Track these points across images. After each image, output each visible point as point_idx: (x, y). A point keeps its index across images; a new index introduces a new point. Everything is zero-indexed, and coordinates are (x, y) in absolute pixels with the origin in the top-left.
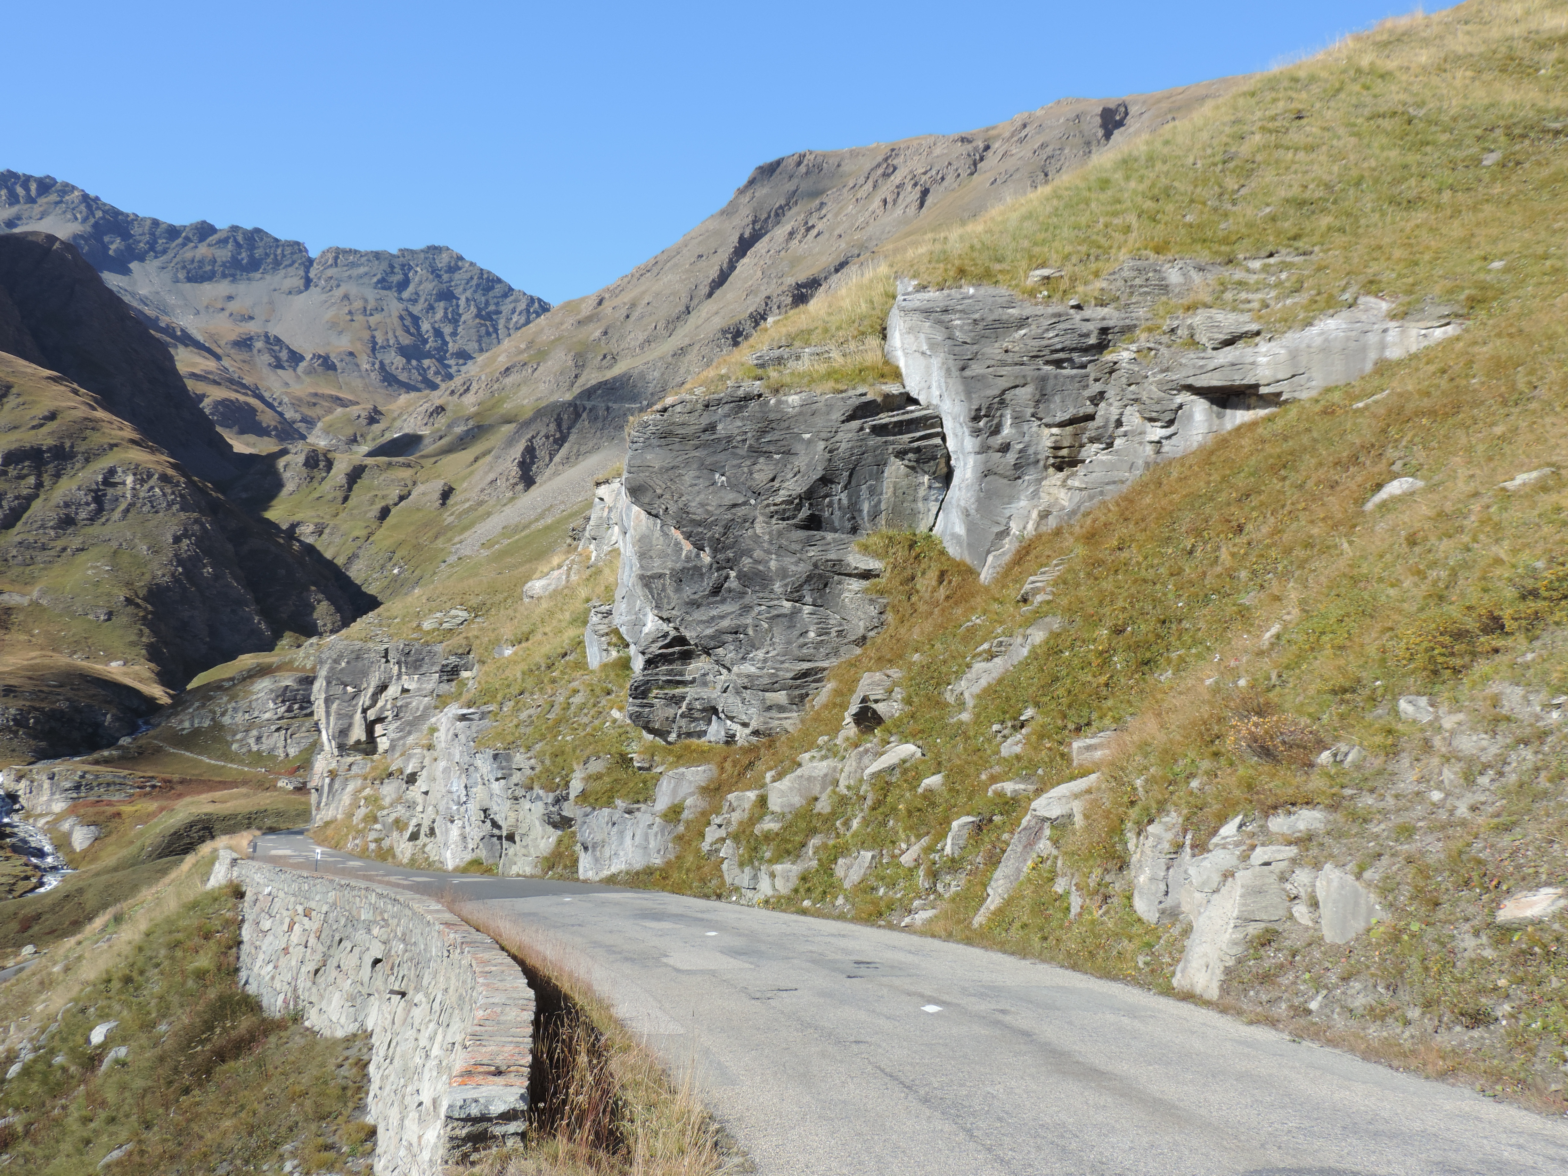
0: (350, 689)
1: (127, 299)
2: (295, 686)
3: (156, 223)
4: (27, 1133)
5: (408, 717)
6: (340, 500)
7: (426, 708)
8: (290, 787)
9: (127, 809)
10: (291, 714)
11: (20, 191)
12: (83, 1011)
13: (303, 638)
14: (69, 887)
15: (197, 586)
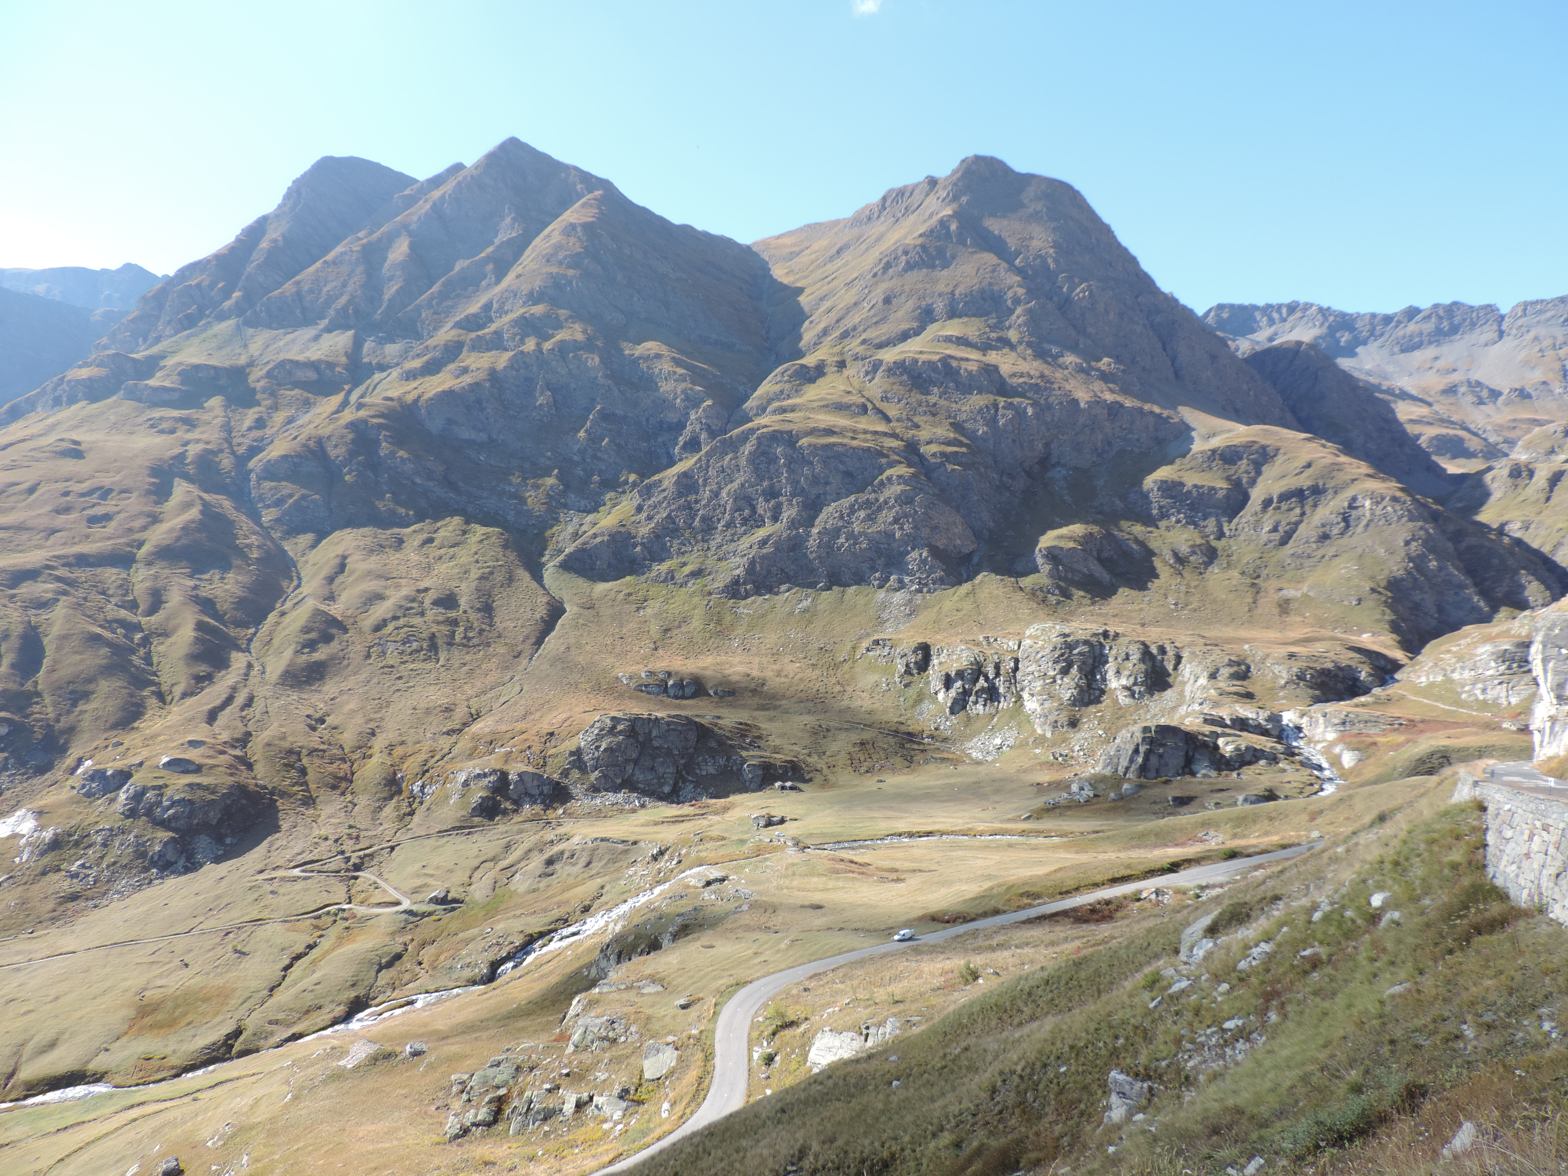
1: (1356, 374)
2: (1514, 650)
3: (1373, 316)
4: (1329, 961)
6: (1543, 500)
8: (1514, 728)
9: (1381, 740)
10: (1511, 672)
11: (1275, 315)
12: (1364, 881)
13: (1517, 611)
14: (1343, 794)
15: (1426, 576)
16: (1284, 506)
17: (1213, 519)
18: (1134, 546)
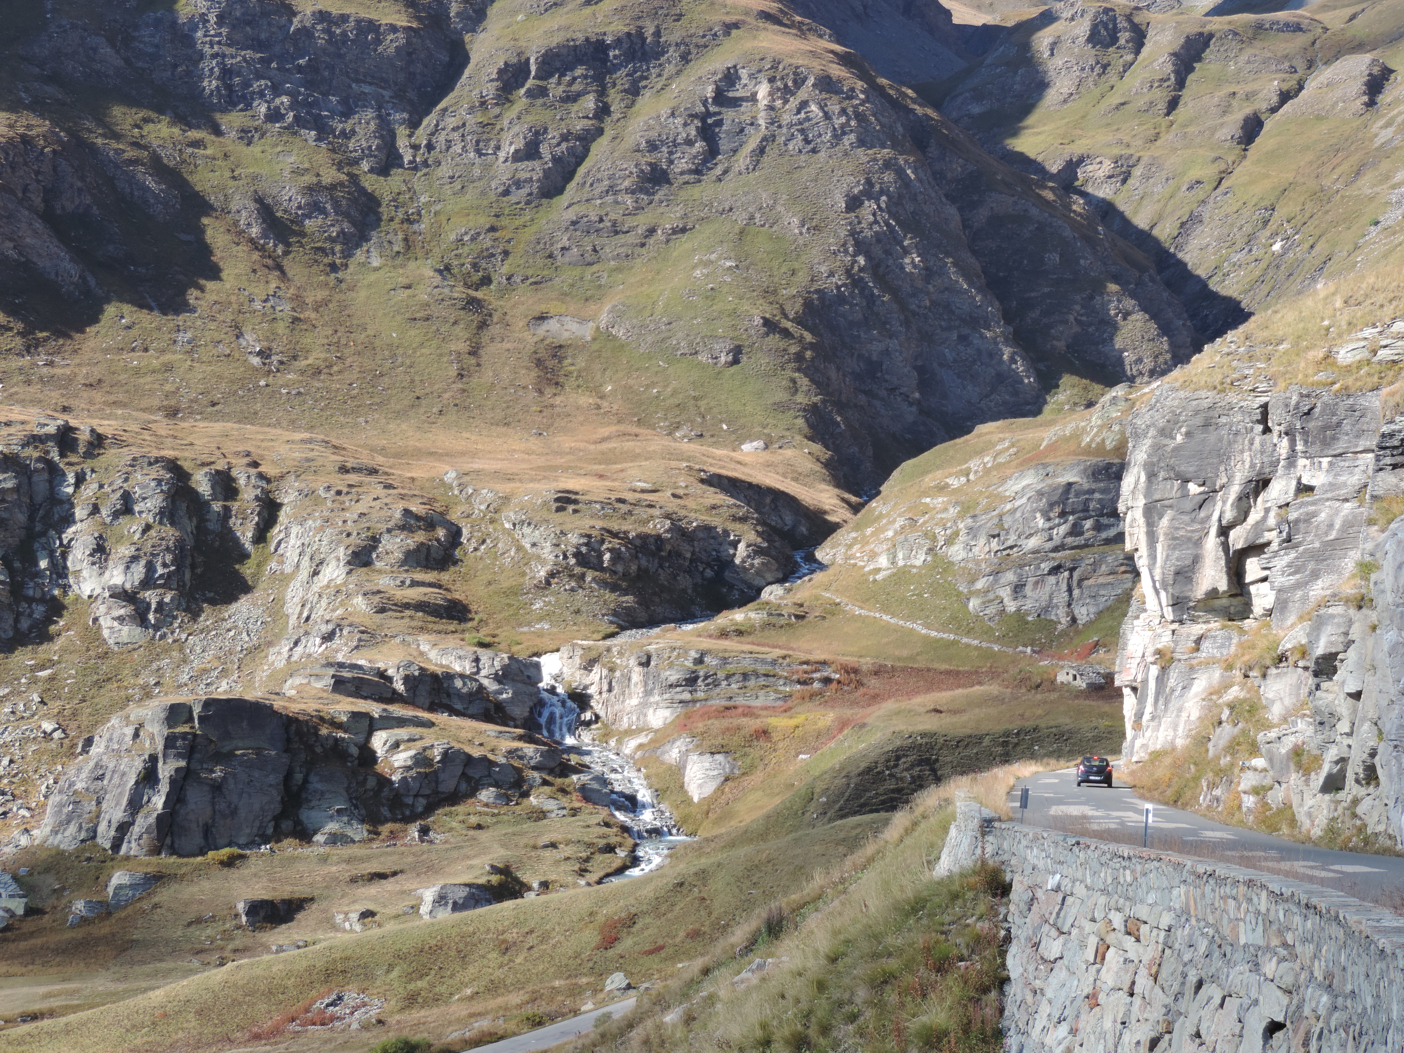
0: (1193, 488)
2: (1086, 485)
5: (1311, 542)
6: (1162, 106)
7: (1348, 524)
8: (1081, 684)
9: (779, 722)
10: (1080, 540)
13: (1097, 388)
14: (683, 868)
15: (895, 292)
16: (556, 88)
17: (370, 113)
18: (150, 182)
